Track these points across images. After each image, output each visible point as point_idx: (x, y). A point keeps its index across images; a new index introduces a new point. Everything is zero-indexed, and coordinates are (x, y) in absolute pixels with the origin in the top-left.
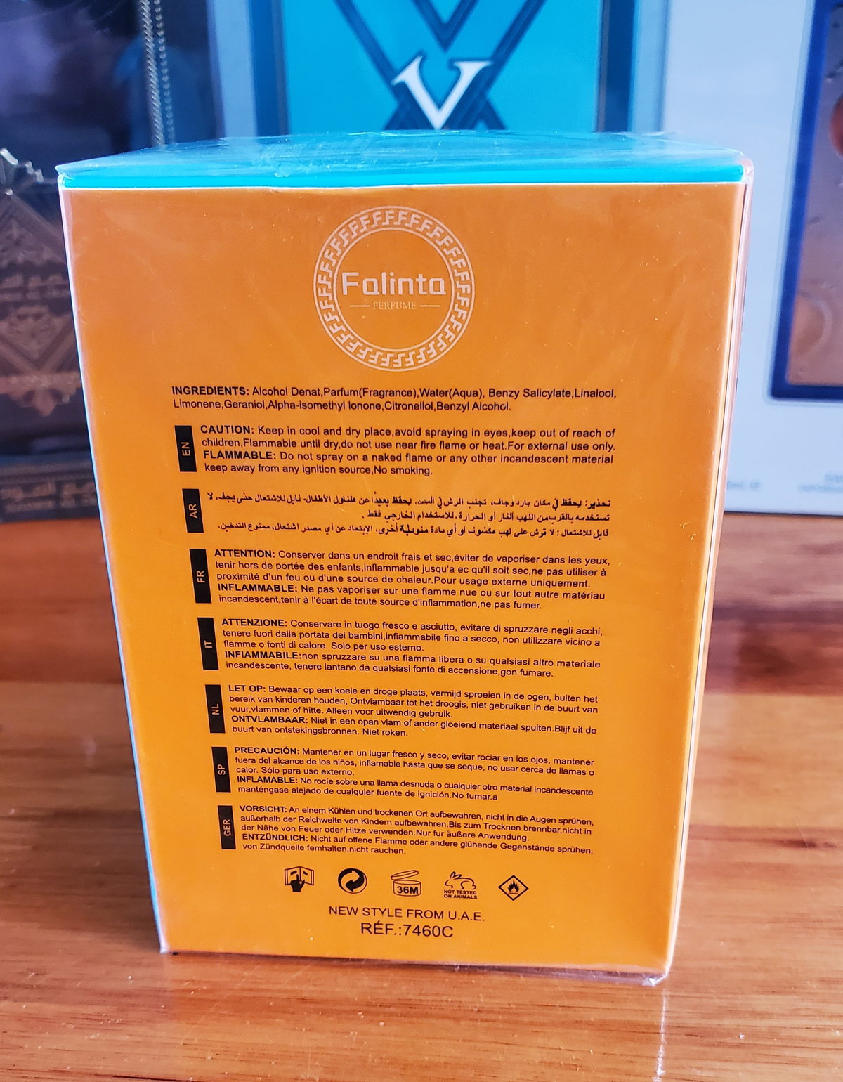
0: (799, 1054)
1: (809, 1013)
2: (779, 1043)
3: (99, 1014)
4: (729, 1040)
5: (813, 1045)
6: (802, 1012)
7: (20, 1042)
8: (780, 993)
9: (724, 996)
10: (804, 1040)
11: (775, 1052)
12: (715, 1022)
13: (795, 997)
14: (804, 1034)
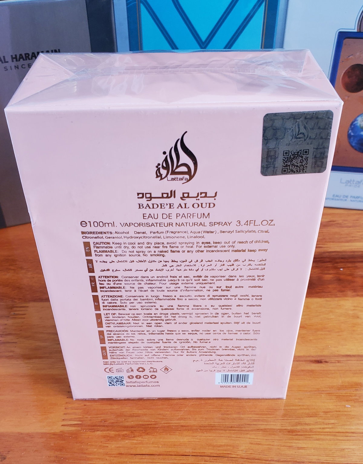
0: (318, 437)
1: (320, 423)
2: (312, 433)
3: (126, 434)
4: (299, 433)
5: (322, 434)
6: (319, 423)
7: (107, 445)
8: (312, 417)
9: (297, 419)
10: (319, 432)
11: (311, 436)
12: (295, 427)
13: (317, 418)
14: (319, 430)
